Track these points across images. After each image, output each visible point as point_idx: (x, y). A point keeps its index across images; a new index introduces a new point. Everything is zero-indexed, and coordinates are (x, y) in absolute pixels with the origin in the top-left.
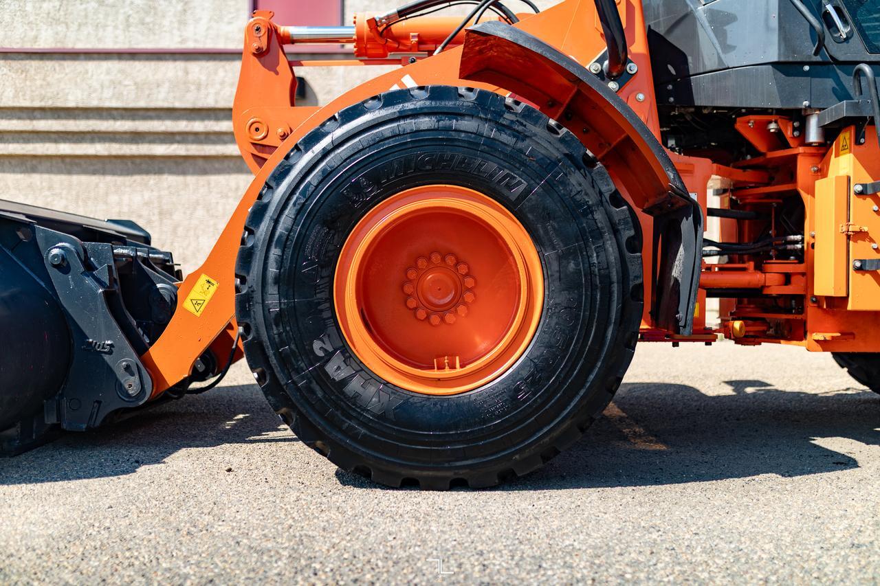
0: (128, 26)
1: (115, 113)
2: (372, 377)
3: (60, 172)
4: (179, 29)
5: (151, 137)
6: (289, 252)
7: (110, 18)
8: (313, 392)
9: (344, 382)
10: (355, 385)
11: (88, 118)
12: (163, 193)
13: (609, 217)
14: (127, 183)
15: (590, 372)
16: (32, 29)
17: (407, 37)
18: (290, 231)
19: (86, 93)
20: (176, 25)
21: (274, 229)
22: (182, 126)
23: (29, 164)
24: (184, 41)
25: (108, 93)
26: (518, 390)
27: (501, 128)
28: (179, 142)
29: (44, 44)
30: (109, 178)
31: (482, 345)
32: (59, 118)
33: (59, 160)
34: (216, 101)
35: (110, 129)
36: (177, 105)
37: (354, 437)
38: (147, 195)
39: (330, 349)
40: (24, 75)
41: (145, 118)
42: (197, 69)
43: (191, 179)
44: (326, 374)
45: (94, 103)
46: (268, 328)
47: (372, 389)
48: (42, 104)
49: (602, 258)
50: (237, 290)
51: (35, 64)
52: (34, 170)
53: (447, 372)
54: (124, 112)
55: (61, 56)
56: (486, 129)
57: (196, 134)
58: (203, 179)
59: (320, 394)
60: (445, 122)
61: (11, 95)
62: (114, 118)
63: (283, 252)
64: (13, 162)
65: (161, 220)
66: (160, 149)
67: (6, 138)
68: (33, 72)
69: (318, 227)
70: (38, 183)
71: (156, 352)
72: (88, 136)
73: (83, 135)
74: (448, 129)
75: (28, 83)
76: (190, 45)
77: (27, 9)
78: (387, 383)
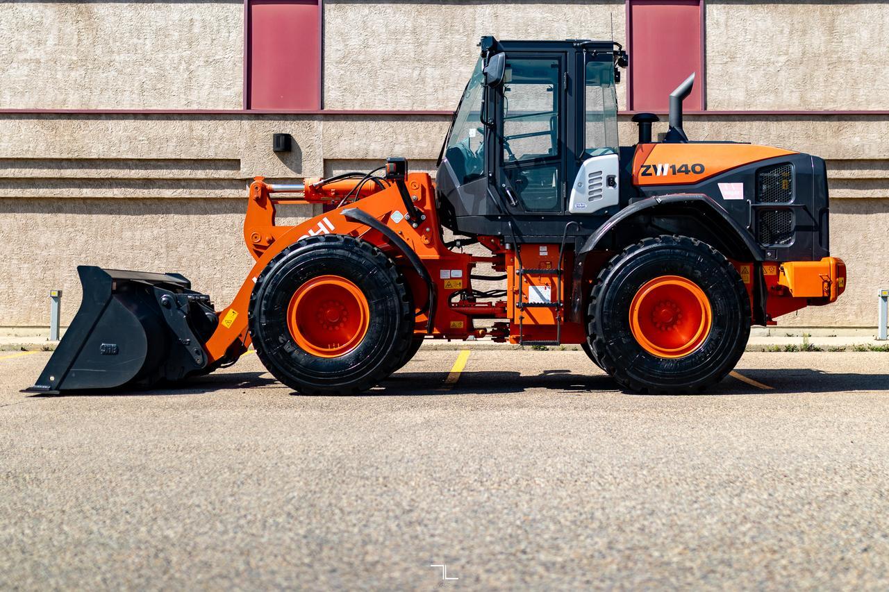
0: (143, 91)
1: (130, 163)
2: (302, 351)
3: (82, 212)
4: (185, 94)
5: (161, 183)
6: (270, 302)
7: (128, 85)
8: (279, 357)
9: (291, 353)
10: (296, 353)
11: (107, 168)
12: (169, 229)
13: (395, 287)
14: (139, 221)
15: (388, 348)
16: (62, 93)
17: (330, 191)
18: (270, 293)
19: (106, 147)
20: (183, 90)
21: (264, 292)
22: (187, 173)
23: (55, 205)
24: (189, 103)
25: (125, 147)
26: (359, 355)
27: (353, 253)
28: (184, 188)
29: (72, 106)
30: (123, 217)
31: (349, 337)
32: (83, 167)
33: (82, 202)
34: (216, 154)
35: (126, 177)
36: (183, 157)
37: (295, 374)
38: (156, 231)
39: (286, 340)
40: (54, 132)
41: (155, 167)
42: (199, 126)
43: (194, 218)
44: (284, 350)
45: (114, 155)
46: (261, 332)
47: (302, 356)
48: (70, 156)
49: (392, 303)
50: (249, 316)
51: (63, 122)
52: (60, 210)
53: (334, 349)
54: (138, 162)
55: (86, 116)
56: (346, 253)
57: (198, 180)
58: (204, 218)
59: (282, 358)
60: (331, 251)
61: (43, 148)
62: (130, 168)
63: (267, 302)
64: (42, 203)
65: (168, 252)
66: (168, 193)
67: (37, 183)
68: (61, 129)
69: (281, 292)
70: (63, 222)
71: (208, 344)
72: (108, 182)
73: (102, 181)
74: (332, 254)
75: (57, 139)
76: (194, 107)
77: (57, 76)
78: (308, 353)
